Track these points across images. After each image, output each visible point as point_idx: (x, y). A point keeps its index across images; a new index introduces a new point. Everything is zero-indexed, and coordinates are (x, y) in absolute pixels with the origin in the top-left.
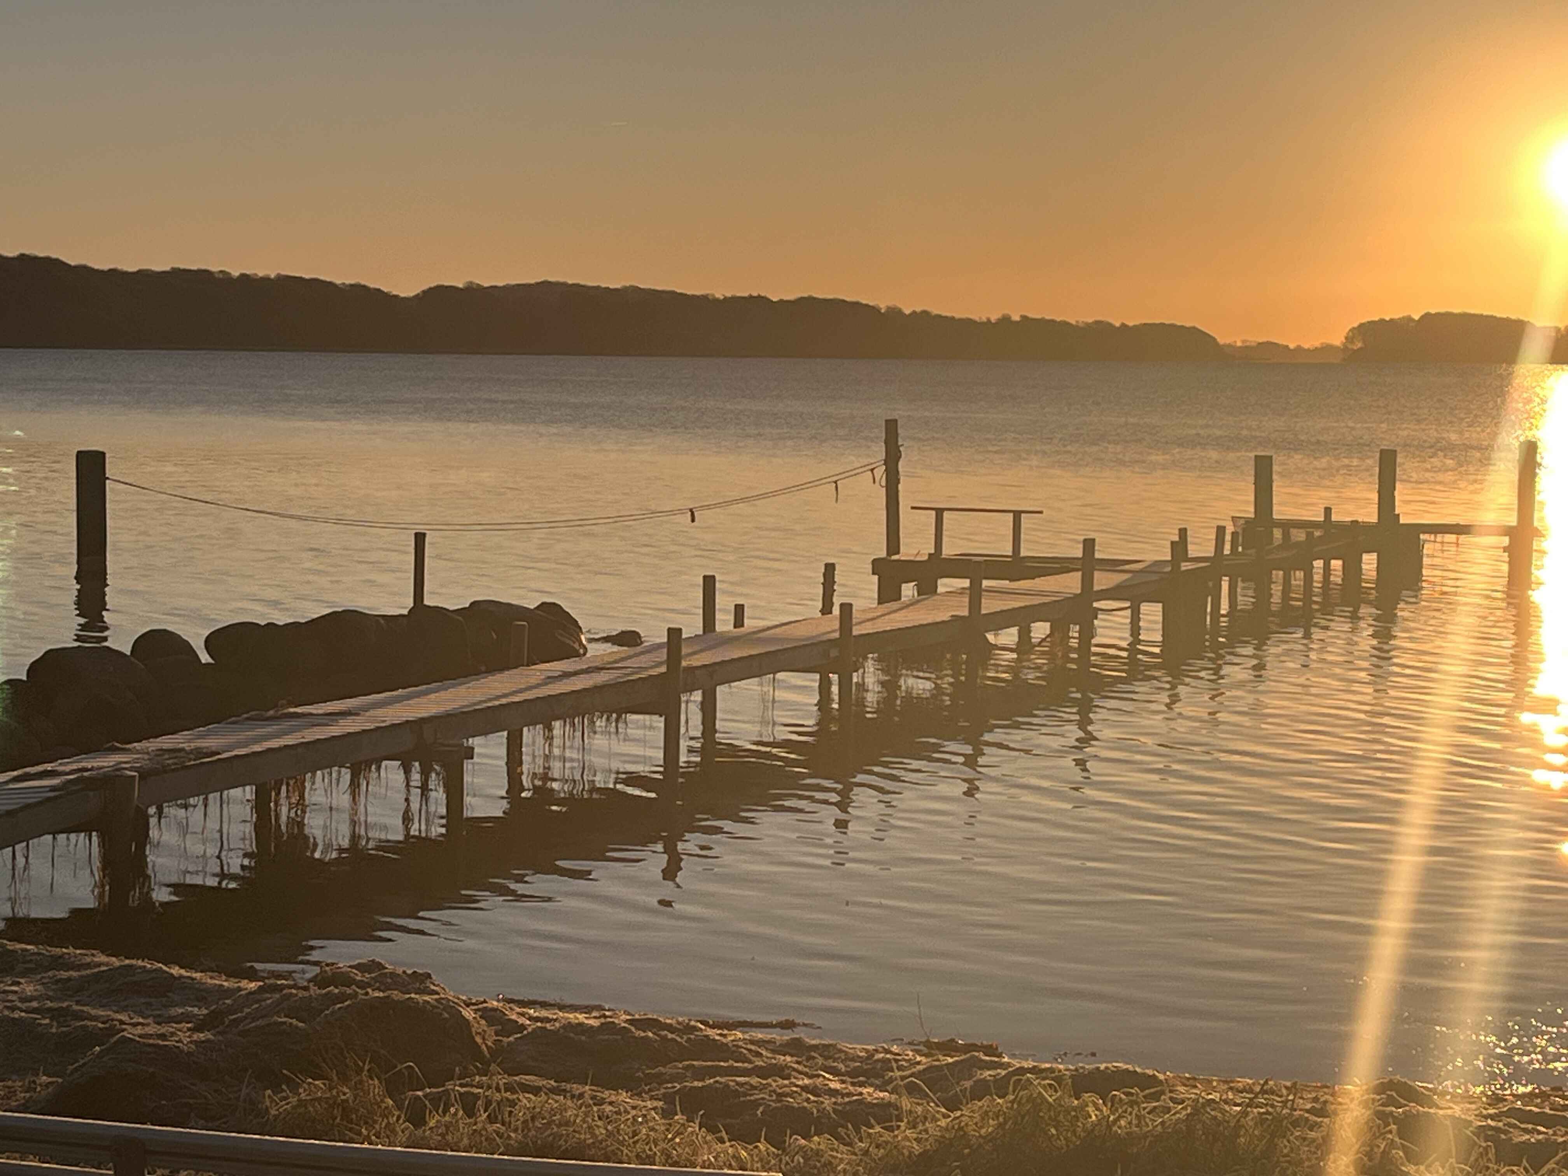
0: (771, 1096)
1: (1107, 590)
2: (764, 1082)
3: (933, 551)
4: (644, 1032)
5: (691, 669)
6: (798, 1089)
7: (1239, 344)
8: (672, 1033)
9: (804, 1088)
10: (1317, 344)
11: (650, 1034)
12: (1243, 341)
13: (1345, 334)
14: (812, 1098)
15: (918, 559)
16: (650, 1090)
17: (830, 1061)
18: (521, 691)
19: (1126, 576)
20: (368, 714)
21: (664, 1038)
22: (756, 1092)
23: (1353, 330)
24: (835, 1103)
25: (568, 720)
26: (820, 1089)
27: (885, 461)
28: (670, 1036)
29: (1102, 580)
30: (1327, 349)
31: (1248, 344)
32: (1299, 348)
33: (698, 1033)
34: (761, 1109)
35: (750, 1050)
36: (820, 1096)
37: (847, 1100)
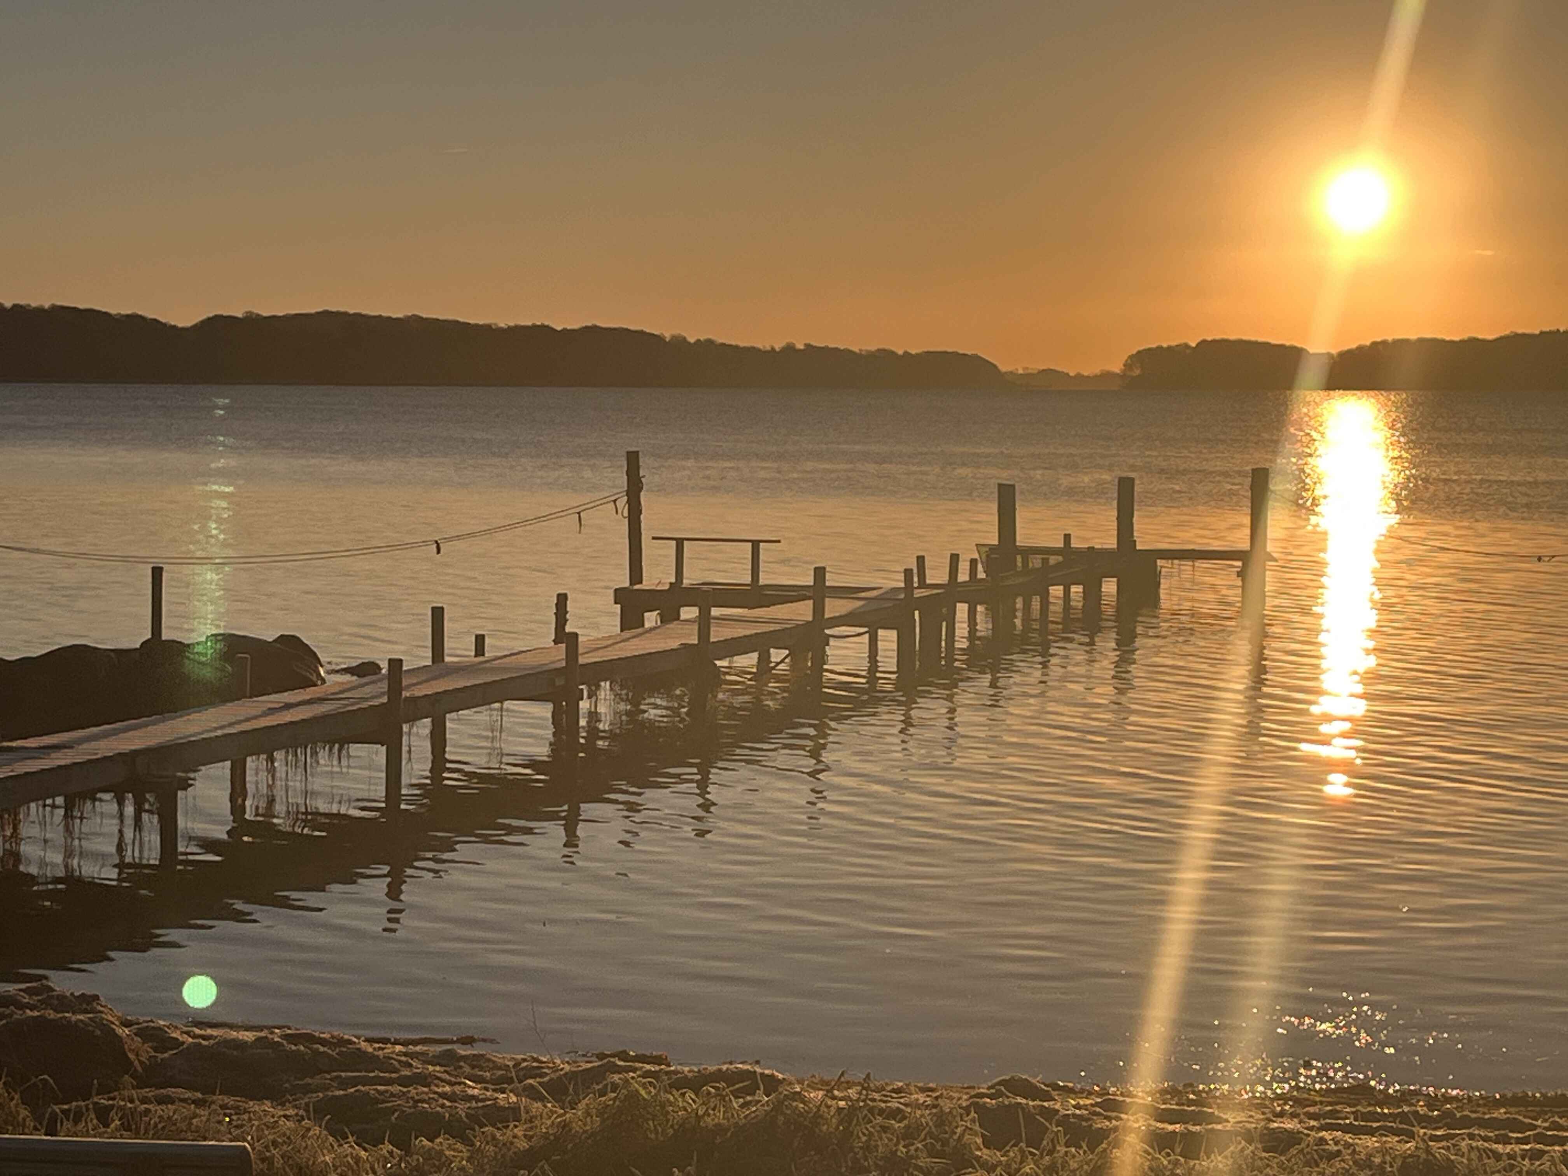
0: (408, 1102)
1: (840, 617)
2: (405, 1090)
3: (673, 580)
4: (296, 1045)
5: (414, 699)
6: (436, 1096)
7: (1021, 371)
8: (324, 1046)
9: (443, 1095)
10: (1097, 371)
11: (302, 1048)
12: (1025, 369)
13: (1123, 362)
14: (448, 1104)
15: (659, 588)
16: (294, 1100)
17: (477, 1070)
18: (239, 722)
19: (861, 603)
20: (80, 747)
21: (316, 1052)
22: (394, 1099)
23: (1131, 357)
24: (469, 1108)
25: (290, 750)
26: (458, 1095)
27: (627, 491)
28: (322, 1049)
29: (834, 608)
30: (1106, 376)
31: (1030, 371)
32: (1079, 376)
33: (350, 1046)
34: (396, 1115)
35: (400, 1062)
36: (456, 1102)
37: (480, 1104)
